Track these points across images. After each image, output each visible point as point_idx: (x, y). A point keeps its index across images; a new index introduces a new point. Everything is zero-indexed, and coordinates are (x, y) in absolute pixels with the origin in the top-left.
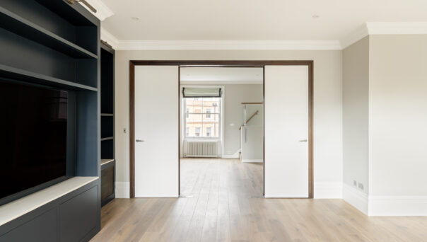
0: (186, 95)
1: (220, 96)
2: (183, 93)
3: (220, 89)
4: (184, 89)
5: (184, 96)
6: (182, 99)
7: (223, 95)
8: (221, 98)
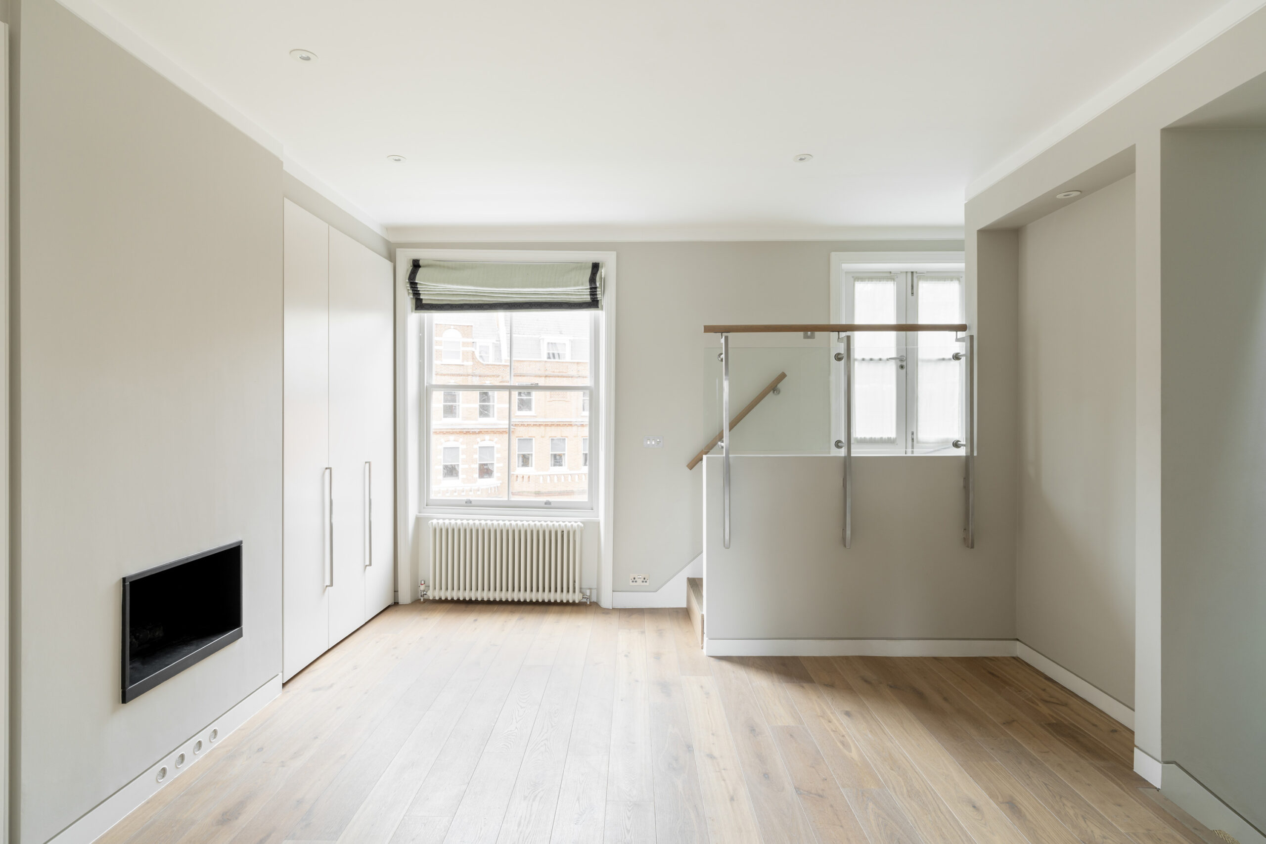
0: (425, 298)
1: (594, 303)
2: (413, 285)
3: (596, 267)
4: (416, 265)
5: (420, 305)
6: (413, 319)
7: (607, 299)
8: (599, 315)
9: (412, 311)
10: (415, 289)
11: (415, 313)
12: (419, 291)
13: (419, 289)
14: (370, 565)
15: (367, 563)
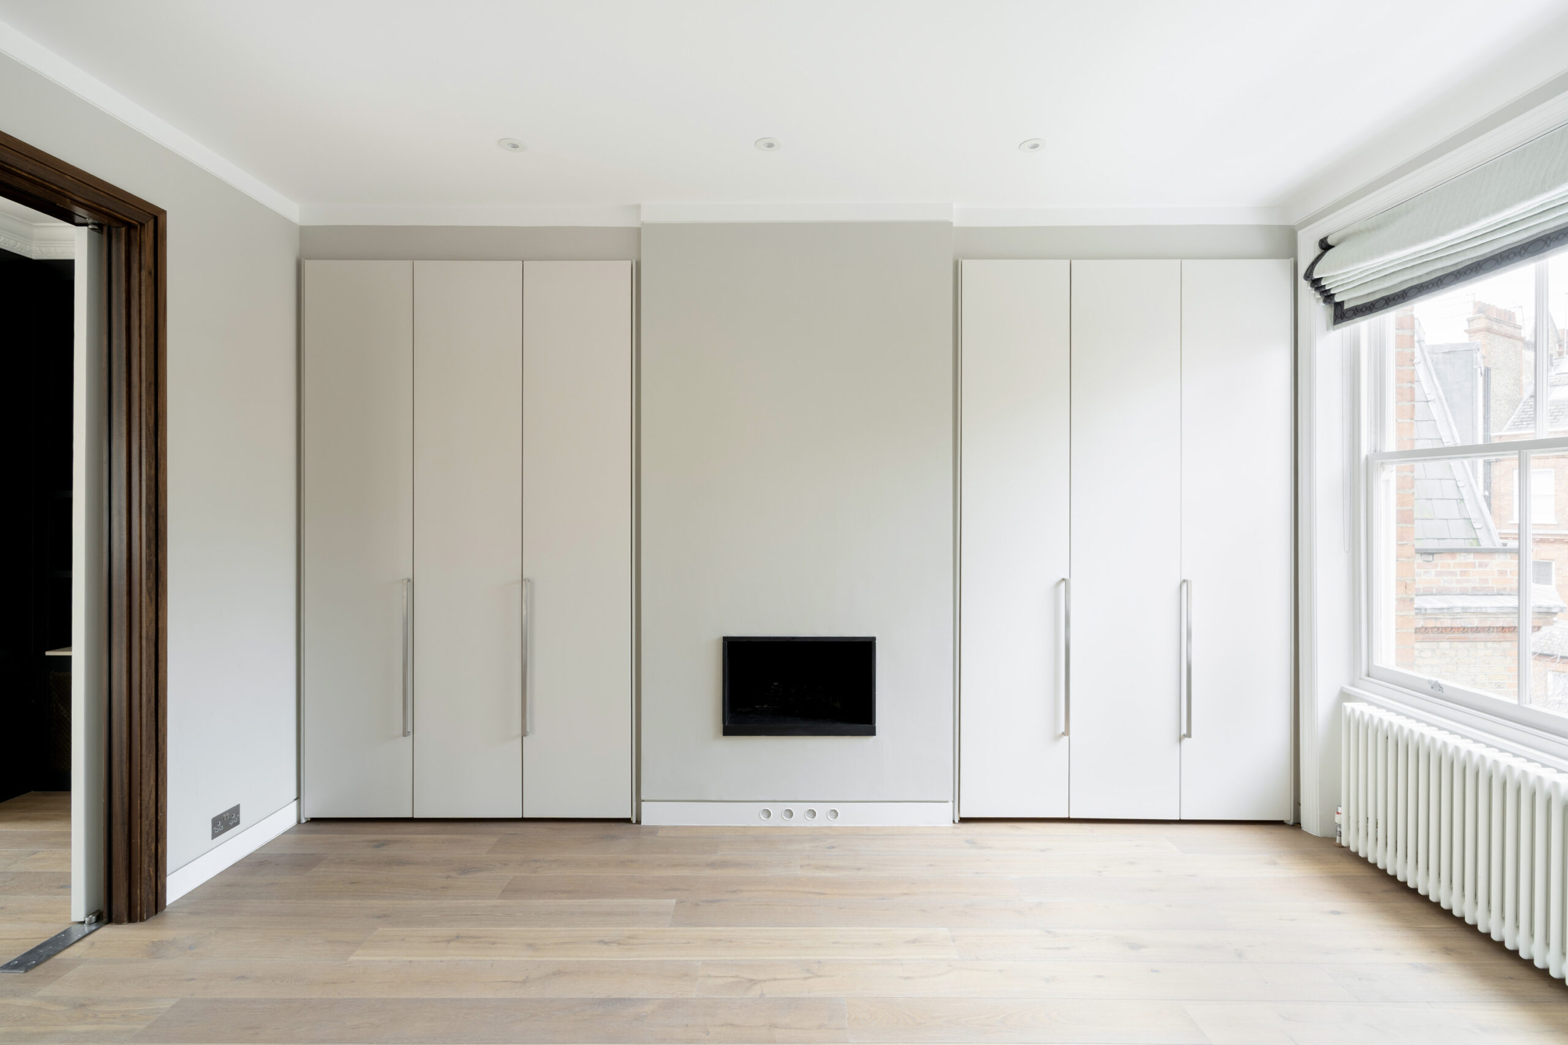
0: (1349, 297)
4: (1325, 247)
5: (1341, 314)
6: (1336, 340)
9: (1328, 330)
10: (1323, 290)
11: (1334, 330)
12: (1330, 290)
13: (1327, 288)
14: (1189, 735)
15: (1184, 731)
